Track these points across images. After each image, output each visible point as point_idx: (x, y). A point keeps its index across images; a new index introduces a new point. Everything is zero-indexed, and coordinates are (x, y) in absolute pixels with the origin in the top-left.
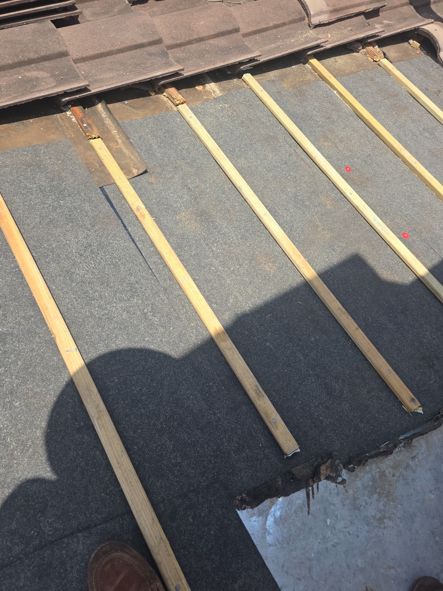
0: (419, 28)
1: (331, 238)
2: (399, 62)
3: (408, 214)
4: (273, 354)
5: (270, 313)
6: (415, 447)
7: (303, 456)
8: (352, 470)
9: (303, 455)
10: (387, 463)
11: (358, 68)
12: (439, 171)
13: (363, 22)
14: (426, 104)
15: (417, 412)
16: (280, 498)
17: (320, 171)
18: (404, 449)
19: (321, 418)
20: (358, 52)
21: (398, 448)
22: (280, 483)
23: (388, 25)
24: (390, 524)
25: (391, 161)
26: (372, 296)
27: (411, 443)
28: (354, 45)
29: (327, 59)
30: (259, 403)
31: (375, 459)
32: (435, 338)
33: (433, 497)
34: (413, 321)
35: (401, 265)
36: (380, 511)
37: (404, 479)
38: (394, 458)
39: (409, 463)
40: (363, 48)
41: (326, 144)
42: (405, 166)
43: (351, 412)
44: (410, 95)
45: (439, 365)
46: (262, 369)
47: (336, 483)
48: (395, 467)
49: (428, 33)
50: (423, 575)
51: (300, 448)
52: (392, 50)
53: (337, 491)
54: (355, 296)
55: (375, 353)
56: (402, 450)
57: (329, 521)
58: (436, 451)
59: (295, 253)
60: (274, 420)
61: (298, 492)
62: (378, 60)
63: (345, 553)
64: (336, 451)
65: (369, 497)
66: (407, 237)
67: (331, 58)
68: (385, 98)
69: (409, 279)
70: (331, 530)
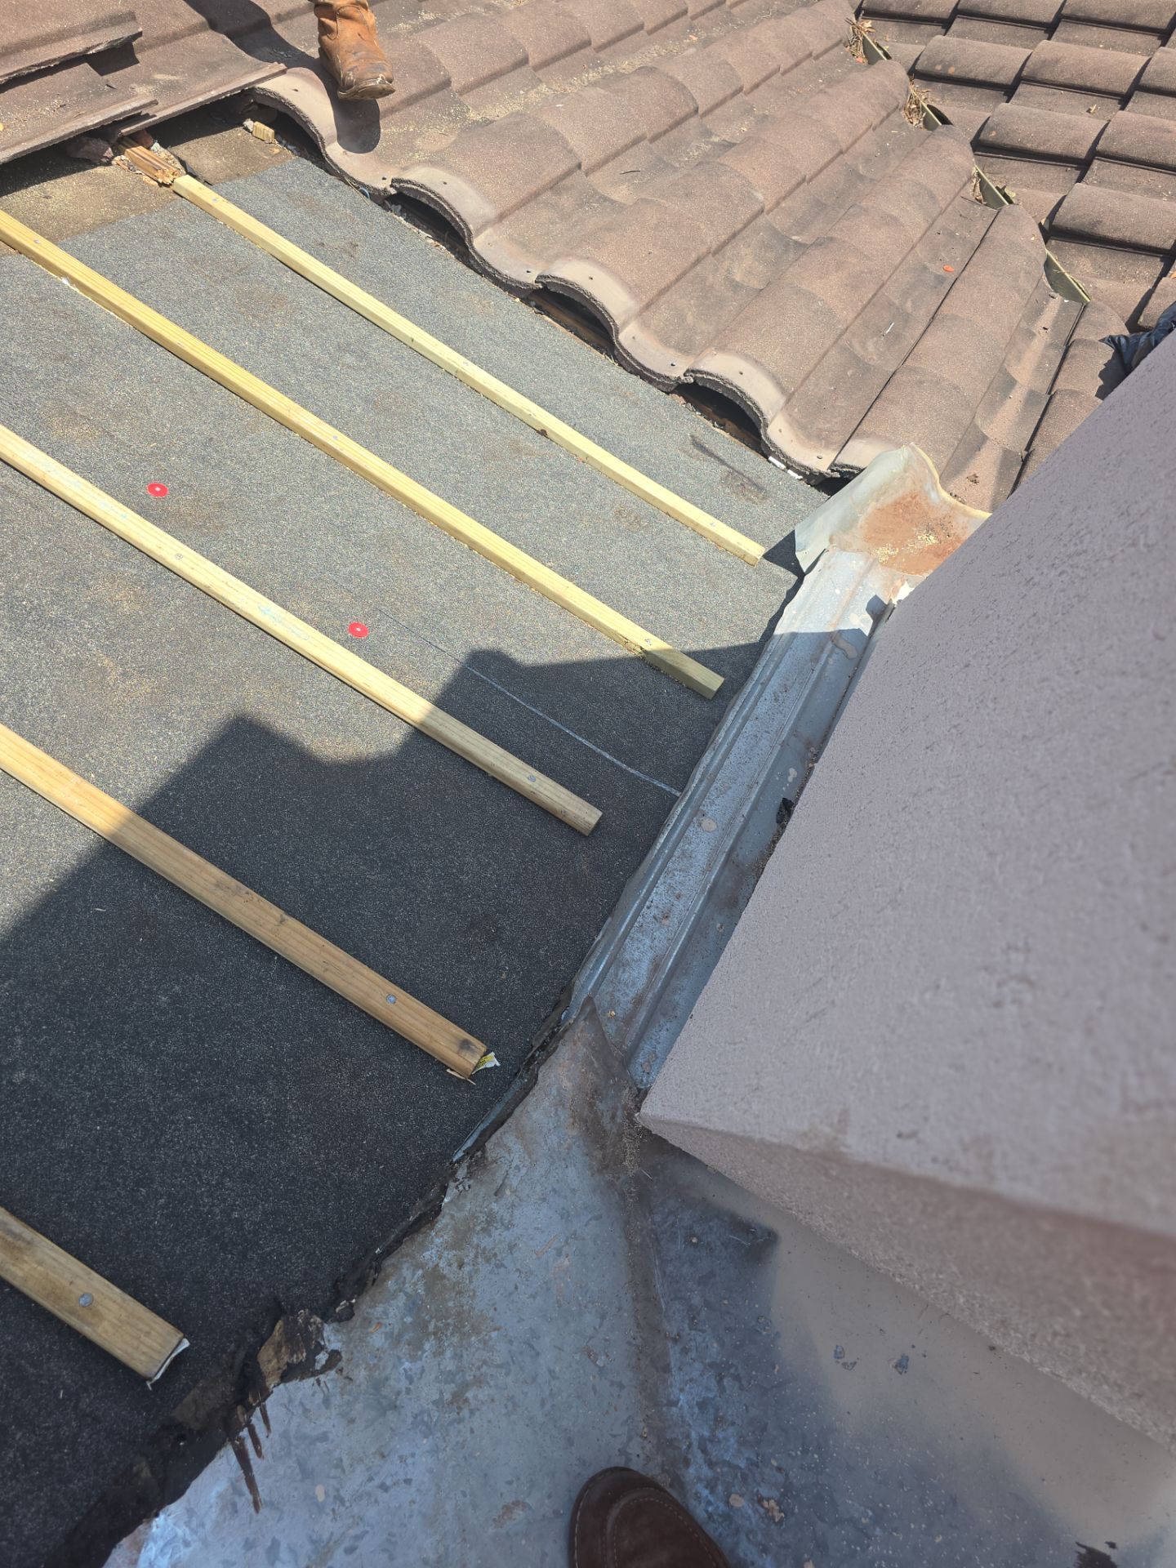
0: (253, 88)
1: (153, 692)
2: (230, 180)
3: (351, 572)
4: (43, 1099)
5: (8, 976)
6: (495, 1161)
7: (204, 1353)
8: (350, 1314)
9: (203, 1349)
10: (438, 1241)
11: (119, 208)
12: (401, 446)
13: (94, 82)
14: (325, 282)
15: (486, 1069)
16: (157, 1515)
17: (74, 511)
18: (471, 1182)
19: (236, 1215)
20: (109, 164)
21: (457, 1187)
22: (146, 1473)
23: (171, 87)
24: (483, 1393)
25: (273, 445)
26: (309, 816)
27: (483, 1157)
28: (86, 147)
29: (18, 193)
30: (20, 1273)
31: (405, 1248)
32: (489, 864)
33: (566, 1262)
34: (428, 841)
35: (366, 709)
36: (449, 1377)
37: (488, 1260)
38: (452, 1217)
39: (492, 1209)
40: (117, 152)
41: (73, 432)
42: (315, 450)
43: (318, 1153)
44: (281, 265)
45: (511, 926)
46: (15, 1162)
47: (314, 1374)
48: (460, 1241)
49: (278, 101)
50: (590, 1473)
51: (187, 1335)
52: (202, 151)
53: (322, 1395)
54: (261, 831)
55: (344, 967)
56: (467, 1188)
57: (320, 1492)
58: (546, 1144)
59: (42, 769)
60: (82, 1302)
61: (211, 1465)
62: (168, 181)
63: (385, 1550)
64: (297, 1284)
65: (414, 1358)
66: (364, 631)
67: (27, 187)
68: (216, 282)
69: (392, 739)
70: (333, 1510)
